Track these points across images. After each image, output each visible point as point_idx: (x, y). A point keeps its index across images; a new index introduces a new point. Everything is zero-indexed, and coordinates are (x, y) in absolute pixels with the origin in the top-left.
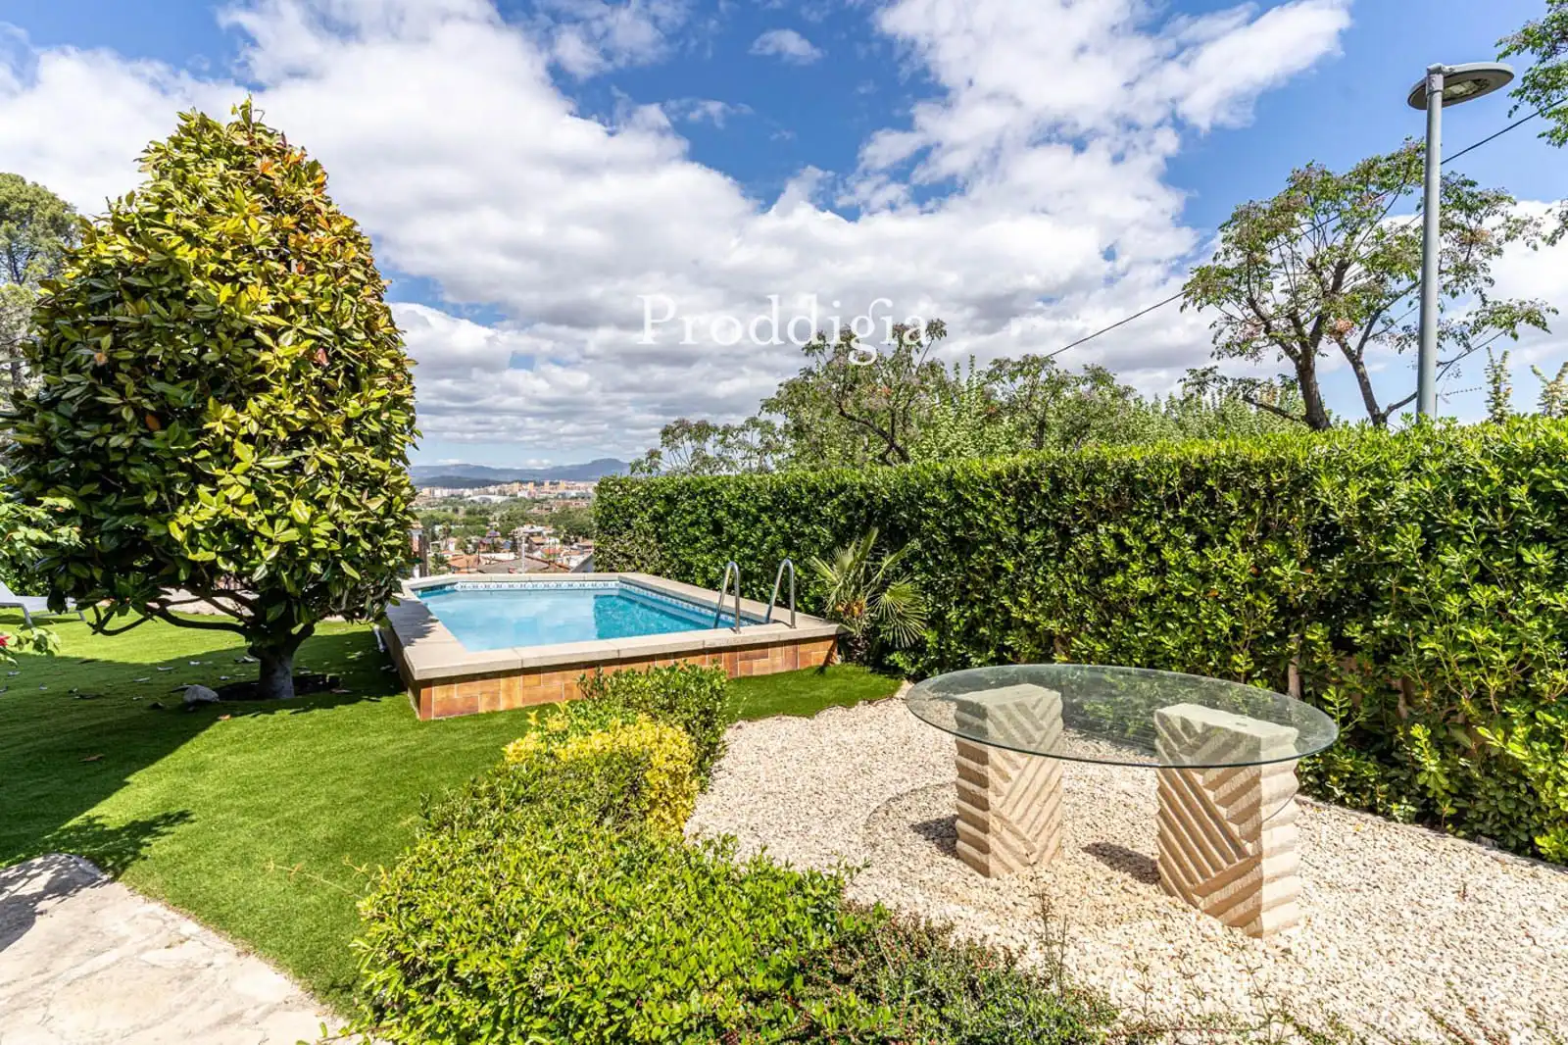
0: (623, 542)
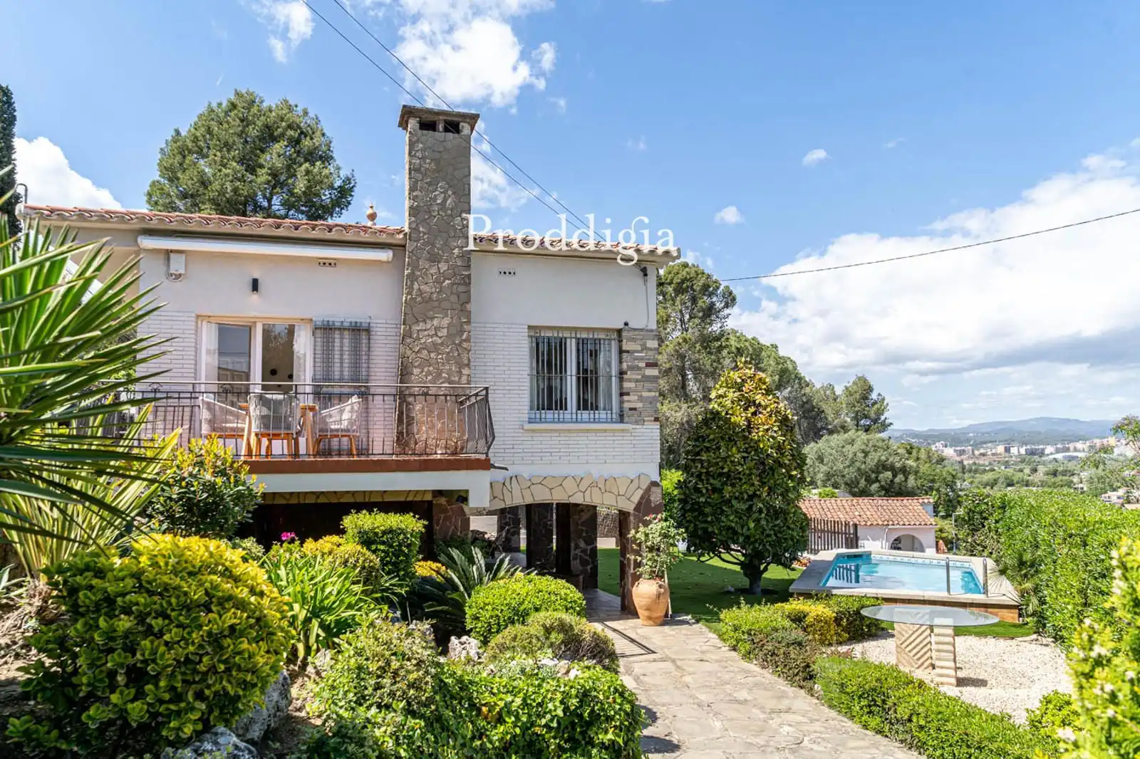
0: (979, 537)
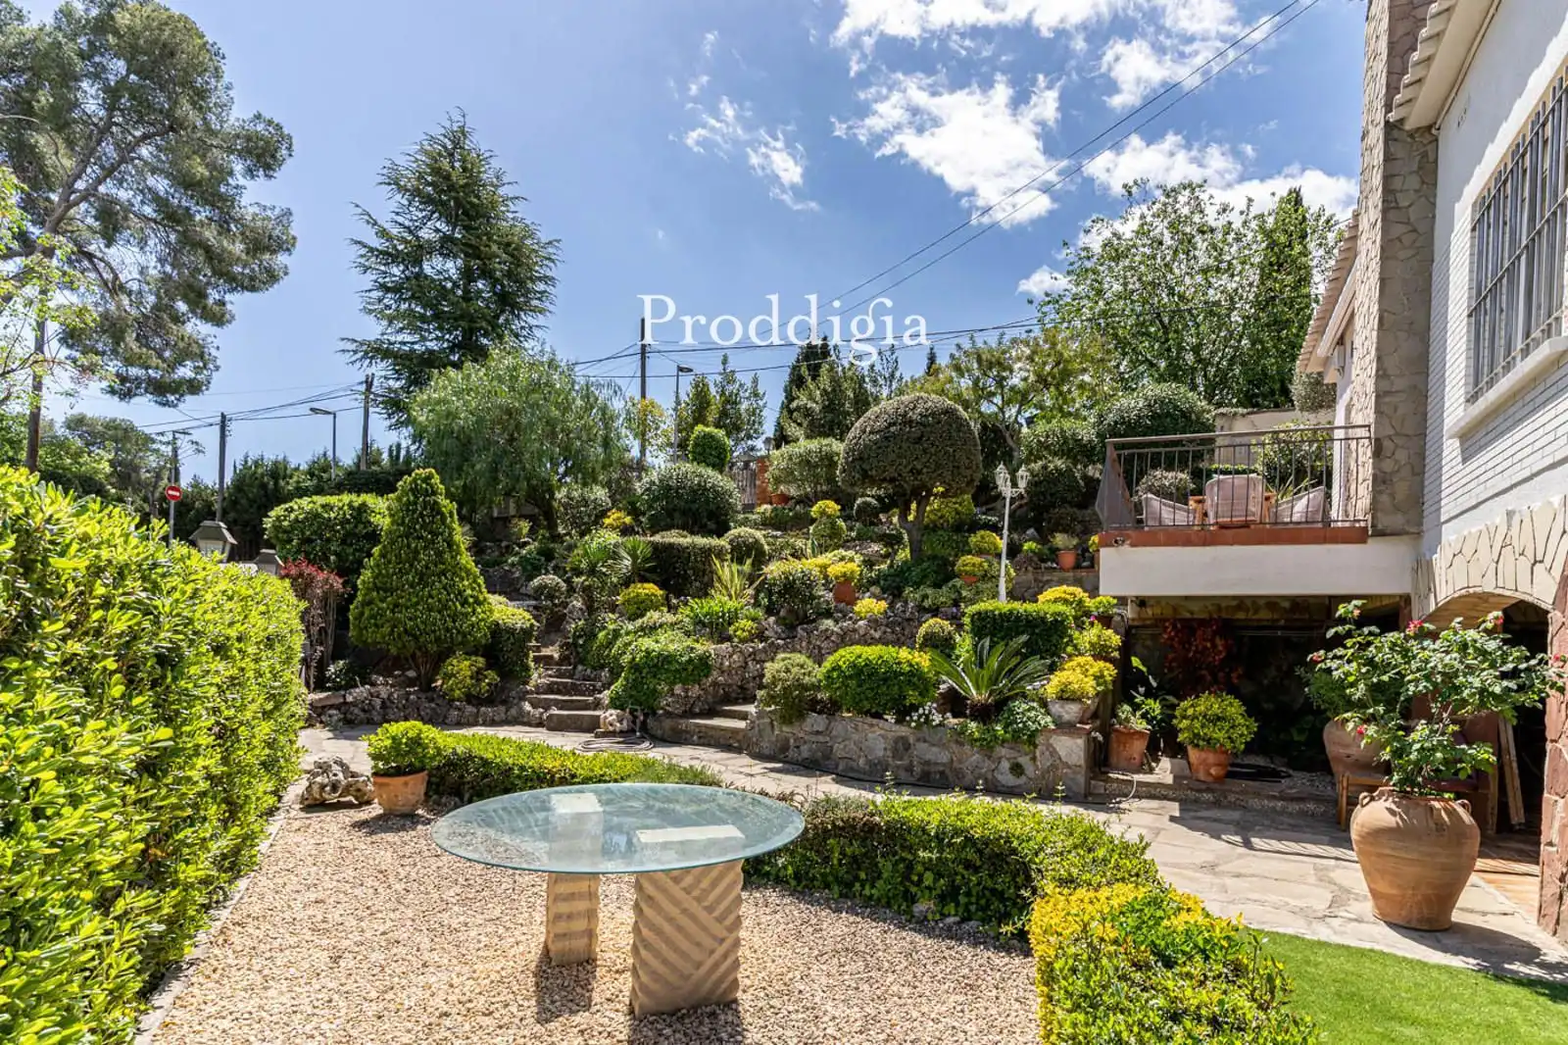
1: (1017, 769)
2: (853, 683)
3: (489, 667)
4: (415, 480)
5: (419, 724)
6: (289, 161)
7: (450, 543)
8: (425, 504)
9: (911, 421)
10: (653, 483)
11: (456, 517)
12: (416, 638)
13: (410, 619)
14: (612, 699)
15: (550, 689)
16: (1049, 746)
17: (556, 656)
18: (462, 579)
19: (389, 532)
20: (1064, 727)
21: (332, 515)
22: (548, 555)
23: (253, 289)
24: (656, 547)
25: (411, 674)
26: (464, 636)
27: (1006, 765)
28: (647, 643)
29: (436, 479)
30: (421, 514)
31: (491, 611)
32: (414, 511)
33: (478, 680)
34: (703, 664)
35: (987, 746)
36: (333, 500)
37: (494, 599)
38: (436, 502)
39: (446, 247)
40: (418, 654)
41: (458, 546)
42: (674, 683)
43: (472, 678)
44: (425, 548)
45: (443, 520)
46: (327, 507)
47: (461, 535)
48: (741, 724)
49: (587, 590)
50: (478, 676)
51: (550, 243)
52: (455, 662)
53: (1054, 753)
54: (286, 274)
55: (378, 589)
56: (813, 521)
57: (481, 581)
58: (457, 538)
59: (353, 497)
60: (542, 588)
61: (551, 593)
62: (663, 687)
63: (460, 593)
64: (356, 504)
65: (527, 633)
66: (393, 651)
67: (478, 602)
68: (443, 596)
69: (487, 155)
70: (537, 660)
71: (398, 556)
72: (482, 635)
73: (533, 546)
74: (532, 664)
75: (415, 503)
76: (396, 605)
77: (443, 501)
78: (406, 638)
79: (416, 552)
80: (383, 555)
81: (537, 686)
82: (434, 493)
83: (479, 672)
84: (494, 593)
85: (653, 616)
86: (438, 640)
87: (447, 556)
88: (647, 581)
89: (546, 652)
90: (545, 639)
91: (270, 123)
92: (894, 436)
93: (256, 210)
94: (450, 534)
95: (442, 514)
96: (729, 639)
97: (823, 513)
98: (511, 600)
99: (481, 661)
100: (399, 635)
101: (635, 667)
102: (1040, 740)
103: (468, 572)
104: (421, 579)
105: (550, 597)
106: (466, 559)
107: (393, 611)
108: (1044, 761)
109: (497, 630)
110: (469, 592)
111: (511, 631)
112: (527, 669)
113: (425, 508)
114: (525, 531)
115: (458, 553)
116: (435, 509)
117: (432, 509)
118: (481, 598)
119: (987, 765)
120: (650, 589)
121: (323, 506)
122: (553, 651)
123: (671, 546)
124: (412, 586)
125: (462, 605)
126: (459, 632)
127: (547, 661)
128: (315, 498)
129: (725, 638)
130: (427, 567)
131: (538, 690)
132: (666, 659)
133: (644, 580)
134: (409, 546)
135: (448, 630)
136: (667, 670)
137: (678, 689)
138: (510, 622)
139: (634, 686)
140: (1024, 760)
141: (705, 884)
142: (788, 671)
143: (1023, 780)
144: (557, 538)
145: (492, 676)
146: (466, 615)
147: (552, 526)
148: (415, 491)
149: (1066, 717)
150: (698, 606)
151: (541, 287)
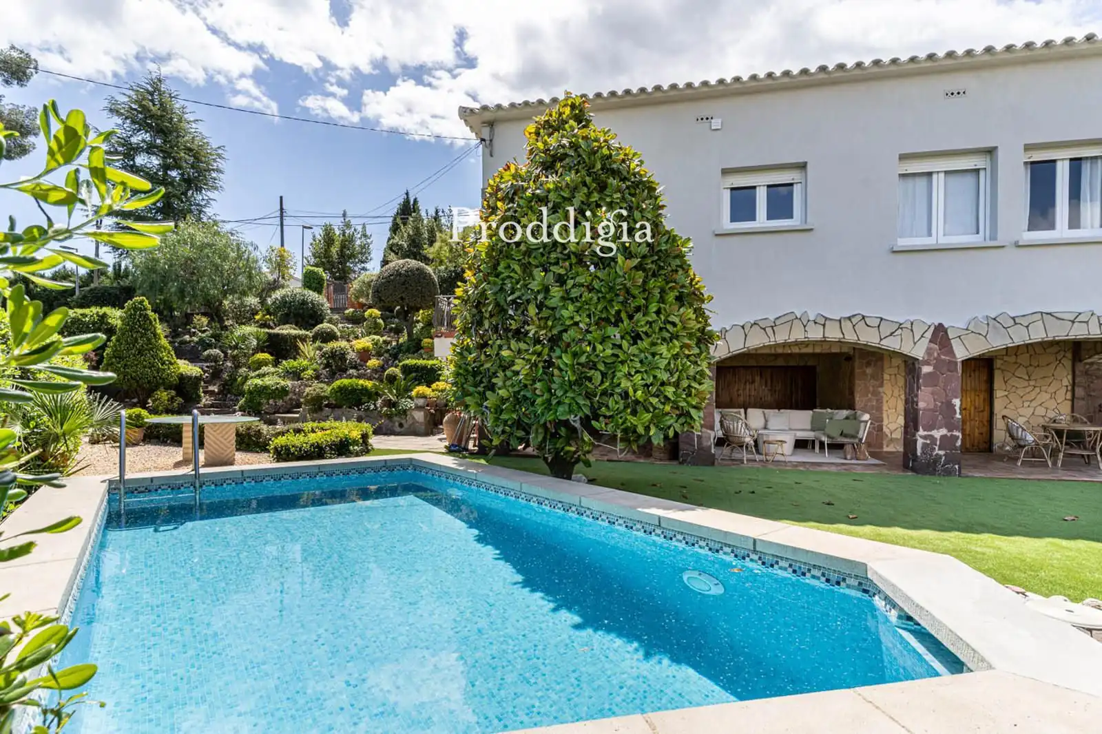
1: (401, 425)
2: (339, 394)
3: (178, 395)
4: (134, 303)
5: (140, 409)
6: (35, 76)
7: (155, 335)
8: (141, 315)
9: (401, 274)
10: (277, 299)
11: (158, 321)
12: (137, 382)
13: (134, 372)
14: (240, 408)
15: (212, 406)
16: (411, 415)
17: (216, 390)
18: (162, 352)
19: (121, 329)
20: (418, 408)
21: (87, 319)
22: (217, 337)
23: (9, 158)
24: (269, 334)
25: (135, 400)
26: (163, 379)
27: (397, 424)
28: (259, 382)
29: (146, 303)
30: (138, 320)
31: (179, 368)
32: (135, 318)
33: (172, 402)
34: (283, 391)
35: (390, 417)
36: (87, 311)
37: (179, 361)
38: (147, 314)
39: (150, 149)
40: (138, 389)
41: (159, 335)
42: (268, 399)
43: (168, 401)
44: (141, 337)
45: (151, 322)
46: (84, 315)
47: (161, 329)
48: (298, 415)
49: (234, 358)
50: (172, 399)
51: (219, 148)
52: (159, 393)
53: (414, 418)
54: (34, 148)
55: (116, 357)
56: (365, 320)
57: (173, 353)
58: (159, 331)
59: (98, 309)
60: (209, 356)
61: (215, 359)
62: (263, 401)
63: (161, 359)
64: (100, 314)
65: (198, 379)
66: (125, 387)
67: (171, 363)
68: (152, 360)
69: (175, 93)
70: (204, 392)
71: (126, 341)
72: (174, 380)
73: (209, 333)
74: (202, 394)
75: (135, 315)
76: (125, 365)
77: (150, 313)
78: (132, 381)
79: (136, 340)
80: (118, 340)
81: (204, 405)
82: (145, 309)
83: (172, 398)
84: (181, 359)
85: (264, 369)
86: (149, 382)
87: (153, 340)
88: (265, 352)
89: (211, 388)
90: (209, 382)
91: (22, 52)
92: (393, 281)
93: (11, 107)
94: (155, 330)
95: (150, 320)
96: (302, 379)
97: (371, 316)
98: (191, 362)
99: (173, 393)
100: (128, 380)
101: (250, 392)
102: (408, 413)
103: (165, 348)
104: (139, 352)
105: (216, 361)
106: (164, 342)
107: (124, 368)
108: (410, 422)
109: (182, 378)
110: (166, 358)
111: (190, 378)
112: (199, 397)
113: (140, 317)
114: (205, 323)
115: (160, 339)
116: (146, 317)
117: (145, 317)
118: (173, 361)
119: (391, 424)
120: (266, 356)
121: (81, 315)
122: (215, 388)
123: (278, 335)
124: (134, 356)
125: (162, 365)
126: (160, 378)
127: (212, 393)
128: (76, 310)
129: (299, 378)
130: (142, 346)
131: (205, 406)
132: (266, 388)
133: (263, 352)
134: (132, 336)
135: (154, 377)
136: (266, 393)
137: (271, 401)
138: (189, 374)
139: (250, 401)
140: (403, 422)
141: (224, 432)
142: (315, 390)
143: (402, 430)
144: (225, 328)
145: (180, 400)
146: (164, 370)
147: (221, 321)
148: (135, 309)
149: (419, 404)
150: (287, 364)
151: (214, 175)
